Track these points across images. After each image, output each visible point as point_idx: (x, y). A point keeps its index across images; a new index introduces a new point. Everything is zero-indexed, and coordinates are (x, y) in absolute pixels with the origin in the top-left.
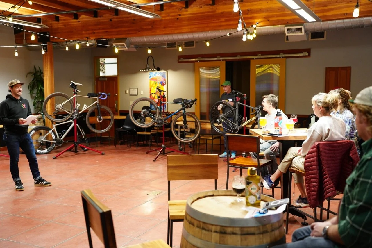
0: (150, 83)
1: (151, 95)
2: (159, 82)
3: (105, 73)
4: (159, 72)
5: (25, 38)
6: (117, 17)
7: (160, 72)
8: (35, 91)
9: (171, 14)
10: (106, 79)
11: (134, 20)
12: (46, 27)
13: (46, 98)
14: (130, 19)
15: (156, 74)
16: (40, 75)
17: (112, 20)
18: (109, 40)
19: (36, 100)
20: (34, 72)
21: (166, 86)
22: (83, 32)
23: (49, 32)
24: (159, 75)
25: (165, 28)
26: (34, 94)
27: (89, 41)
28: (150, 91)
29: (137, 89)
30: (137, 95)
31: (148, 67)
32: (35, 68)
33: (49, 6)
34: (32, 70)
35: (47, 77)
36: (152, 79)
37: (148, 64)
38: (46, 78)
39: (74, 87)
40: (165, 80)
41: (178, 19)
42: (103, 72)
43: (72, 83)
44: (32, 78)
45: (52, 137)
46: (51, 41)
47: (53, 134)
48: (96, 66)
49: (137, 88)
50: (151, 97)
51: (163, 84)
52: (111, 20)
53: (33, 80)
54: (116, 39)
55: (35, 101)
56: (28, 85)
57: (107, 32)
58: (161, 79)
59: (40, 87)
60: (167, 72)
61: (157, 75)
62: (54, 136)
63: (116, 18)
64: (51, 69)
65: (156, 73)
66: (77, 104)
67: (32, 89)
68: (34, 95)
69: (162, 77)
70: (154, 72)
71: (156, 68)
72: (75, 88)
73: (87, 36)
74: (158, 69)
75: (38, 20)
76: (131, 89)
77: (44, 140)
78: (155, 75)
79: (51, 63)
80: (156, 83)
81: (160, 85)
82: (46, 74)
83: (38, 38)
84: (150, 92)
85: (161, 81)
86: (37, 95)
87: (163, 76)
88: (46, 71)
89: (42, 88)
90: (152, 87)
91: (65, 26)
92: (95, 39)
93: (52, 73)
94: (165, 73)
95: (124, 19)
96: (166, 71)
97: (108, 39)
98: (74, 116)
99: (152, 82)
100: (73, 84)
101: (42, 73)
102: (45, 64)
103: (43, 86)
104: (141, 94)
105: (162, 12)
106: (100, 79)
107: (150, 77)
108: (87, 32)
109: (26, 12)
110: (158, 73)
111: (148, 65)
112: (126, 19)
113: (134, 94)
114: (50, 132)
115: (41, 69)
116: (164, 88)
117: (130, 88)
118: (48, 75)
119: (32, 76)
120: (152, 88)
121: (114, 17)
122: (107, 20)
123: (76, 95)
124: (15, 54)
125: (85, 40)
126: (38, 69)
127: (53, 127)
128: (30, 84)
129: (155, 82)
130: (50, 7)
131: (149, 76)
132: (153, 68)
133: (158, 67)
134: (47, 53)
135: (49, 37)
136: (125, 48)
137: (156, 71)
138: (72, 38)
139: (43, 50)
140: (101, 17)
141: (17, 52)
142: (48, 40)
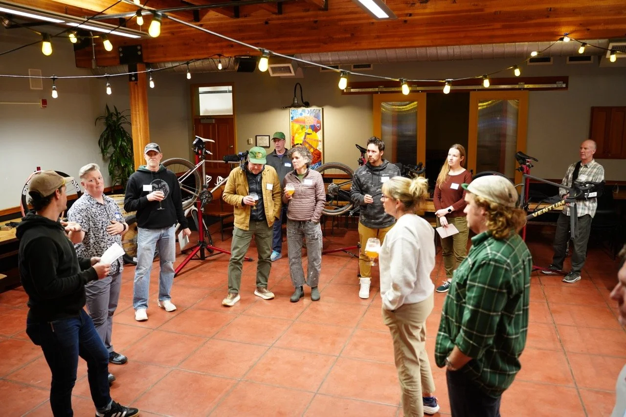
0: (293, 127)
2: (308, 125)
4: (309, 109)
6: (280, 16)
7: (311, 110)
8: (111, 150)
10: (214, 121)
11: (316, 22)
14: (307, 20)
15: (303, 113)
16: (116, 121)
17: (269, 22)
20: (107, 115)
21: (321, 131)
22: (210, 45)
23: (141, 46)
24: (309, 115)
27: (222, 60)
28: (293, 140)
30: (269, 147)
31: (296, 102)
32: (107, 108)
35: (138, 126)
36: (297, 121)
37: (295, 96)
38: (137, 128)
39: (201, 146)
40: (319, 122)
41: (405, 21)
44: (105, 127)
46: (144, 61)
48: (195, 99)
49: (269, 136)
51: (315, 129)
52: (267, 23)
53: (107, 130)
55: (112, 167)
56: (98, 139)
57: (258, 43)
58: (312, 121)
59: (120, 142)
60: (323, 109)
61: (305, 114)
63: (279, 19)
64: (145, 111)
65: (303, 111)
66: (207, 176)
67: (104, 145)
68: (108, 155)
69: (314, 118)
70: (300, 110)
71: (304, 102)
72: (202, 149)
73: (218, 51)
74: (307, 105)
76: (258, 137)
78: (301, 114)
79: (144, 101)
80: (303, 128)
81: (310, 131)
82: (136, 121)
83: (121, 57)
84: (293, 143)
85: (312, 124)
87: (317, 117)
88: (136, 114)
89: (123, 143)
90: (296, 133)
91: (173, 33)
92: (232, 57)
93: (145, 118)
94: (320, 110)
95: (295, 21)
96: (320, 108)
98: (203, 199)
99: (297, 126)
100: (200, 140)
101: (120, 117)
102: (133, 102)
103: (123, 139)
106: (202, 121)
107: (292, 118)
108: (218, 44)
110: (307, 112)
111: (296, 99)
112: (299, 20)
115: (118, 109)
116: (318, 137)
117: (256, 136)
118: (140, 123)
119: (103, 123)
120: (297, 136)
121: (274, 16)
122: (259, 23)
123: (204, 161)
124: (105, 90)
125: (215, 58)
126: (112, 110)
128: (102, 137)
129: (301, 125)
131: (291, 115)
132: (301, 103)
133: (307, 101)
134: (136, 83)
135: (141, 55)
136: (291, 72)
137: (304, 108)
138: (188, 55)
139: (152, 80)
140: (246, 16)
141: (109, 86)
142: (140, 59)
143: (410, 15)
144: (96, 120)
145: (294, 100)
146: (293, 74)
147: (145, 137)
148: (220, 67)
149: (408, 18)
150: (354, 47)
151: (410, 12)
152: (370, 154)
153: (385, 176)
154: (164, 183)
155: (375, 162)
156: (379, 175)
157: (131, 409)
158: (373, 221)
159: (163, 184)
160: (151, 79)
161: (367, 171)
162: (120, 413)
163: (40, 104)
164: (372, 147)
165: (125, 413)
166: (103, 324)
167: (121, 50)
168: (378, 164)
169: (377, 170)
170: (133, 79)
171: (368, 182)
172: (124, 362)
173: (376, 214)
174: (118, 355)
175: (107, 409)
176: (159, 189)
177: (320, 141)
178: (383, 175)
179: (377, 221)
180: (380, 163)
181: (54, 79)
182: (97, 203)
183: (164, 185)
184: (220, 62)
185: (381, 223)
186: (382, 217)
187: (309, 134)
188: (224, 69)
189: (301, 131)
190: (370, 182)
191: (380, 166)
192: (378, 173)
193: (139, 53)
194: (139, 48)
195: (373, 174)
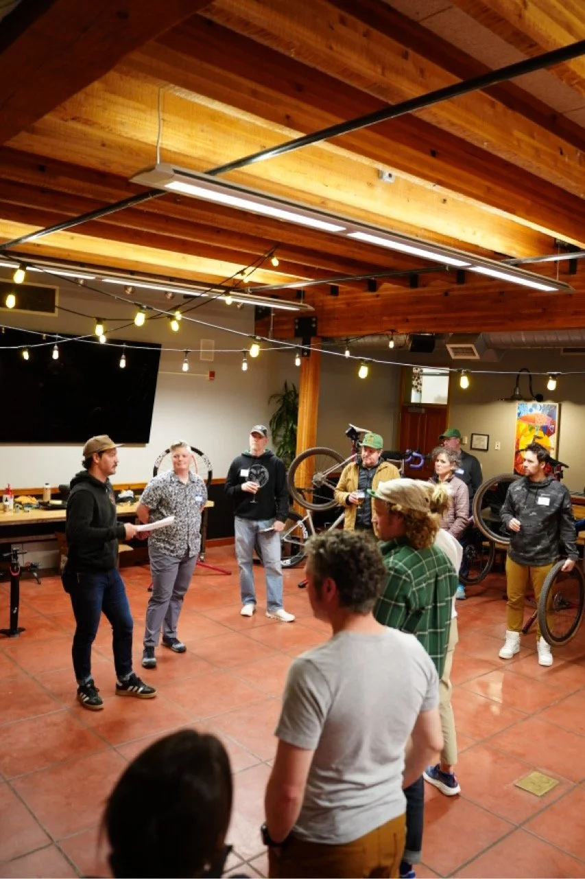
0: (518, 426)
1: (518, 453)
2: (539, 425)
3: (421, 392)
4: (542, 404)
5: (271, 328)
6: (462, 286)
7: (544, 406)
8: (282, 432)
10: (423, 411)
11: (502, 293)
12: (311, 308)
13: (297, 456)
14: (491, 290)
15: (534, 409)
16: (294, 400)
17: (451, 293)
18: (439, 336)
19: (282, 451)
20: (284, 393)
21: (554, 436)
22: (385, 318)
23: (316, 317)
24: (540, 412)
25: (576, 313)
26: (280, 436)
27: (394, 337)
28: (518, 444)
29: (486, 437)
30: (487, 450)
31: (518, 393)
32: (286, 385)
33: (317, 267)
34: (280, 389)
35: (305, 408)
36: (525, 419)
37: (517, 385)
38: (303, 411)
39: (354, 436)
40: (553, 423)
42: (418, 391)
43: (350, 429)
44: (279, 406)
45: (303, 536)
46: (319, 334)
47: (304, 529)
48: (405, 381)
49: (488, 436)
50: (518, 458)
51: (547, 431)
52: (446, 294)
53: (280, 409)
54: (455, 334)
55: (279, 452)
56: (269, 420)
57: (436, 318)
58: (544, 420)
59: (291, 425)
60: (560, 405)
61: (536, 410)
62: (306, 532)
63: (460, 289)
64: (315, 390)
65: (535, 406)
67: (276, 426)
68: (279, 439)
69: (547, 417)
70: (530, 405)
71: (535, 394)
72: (355, 440)
73: (393, 327)
74: (538, 398)
75: (297, 295)
76: (475, 437)
77: (286, 540)
78: (531, 410)
79: (315, 380)
80: (532, 429)
81: (540, 434)
82: (303, 402)
83: (296, 329)
84: (517, 447)
85: (544, 425)
86: (285, 440)
87: (551, 415)
88: (304, 394)
89: (294, 426)
90: (522, 434)
91: (348, 304)
92: (407, 334)
93: (314, 400)
94: (555, 407)
95: (478, 292)
96: (557, 404)
97: (437, 334)
99: (524, 425)
100: (353, 429)
101: (297, 396)
102: (303, 381)
103: (296, 422)
104: (496, 448)
105: (572, 276)
106: (410, 410)
107: (519, 414)
108: (393, 318)
109: (275, 279)
110: (538, 407)
111: (518, 389)
112: (482, 292)
113: (481, 448)
114: (300, 523)
115: (296, 387)
116: (550, 442)
117: (473, 434)
118: (307, 405)
119: (279, 401)
120: (523, 439)
121: (455, 286)
122: (438, 294)
124: (241, 366)
125: (387, 335)
126: (290, 388)
127: (306, 515)
128: (274, 417)
129: (529, 425)
130: (319, 269)
131: (518, 411)
132: (530, 396)
133: (540, 393)
134: (308, 360)
135: (316, 327)
136: (474, 355)
137: (535, 402)
138: (360, 330)
139: (299, 357)
140: (425, 286)
141: (245, 361)
142: (313, 332)
144: (271, 397)
145: (515, 390)
146: (477, 357)
147: (311, 422)
148: (391, 345)
150: (546, 326)
152: (525, 464)
153: (544, 496)
154: (264, 469)
155: (531, 475)
156: (537, 495)
157: (149, 688)
158: (522, 554)
159: (262, 470)
160: (297, 356)
161: (523, 487)
162: (136, 688)
163: (207, 376)
164: (529, 455)
165: (141, 689)
166: (164, 602)
167: (297, 321)
168: (537, 480)
169: (534, 487)
170: (306, 354)
171: (520, 501)
172: (182, 651)
173: (526, 545)
175: (125, 679)
176: (257, 476)
177: (553, 449)
178: (542, 495)
179: (527, 555)
180: (541, 478)
181: (187, 352)
182: (179, 482)
183: (263, 472)
184: (392, 339)
185: (532, 559)
186: (533, 551)
187: (539, 438)
189: (528, 432)
190: (523, 501)
191: (540, 483)
192: (535, 491)
193: (314, 325)
194: (314, 319)
195: (529, 491)
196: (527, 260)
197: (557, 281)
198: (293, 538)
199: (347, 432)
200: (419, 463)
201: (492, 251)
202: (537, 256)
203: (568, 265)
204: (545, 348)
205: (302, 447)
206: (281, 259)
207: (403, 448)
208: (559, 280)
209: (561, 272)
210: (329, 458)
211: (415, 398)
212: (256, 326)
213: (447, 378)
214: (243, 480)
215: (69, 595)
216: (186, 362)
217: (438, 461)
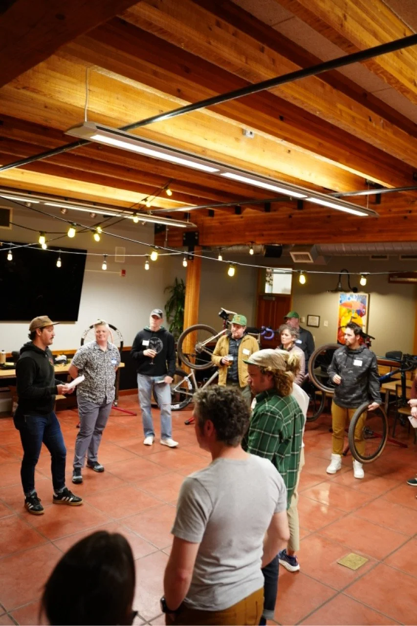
0: (340, 310)
1: (340, 328)
2: (355, 310)
3: (272, 285)
4: (357, 294)
5: (166, 240)
6: (301, 211)
7: (358, 296)
8: (173, 313)
9: (394, 210)
10: (274, 299)
11: (329, 217)
12: (194, 225)
13: (185, 330)
14: (321, 215)
15: (351, 298)
16: (182, 291)
17: (293, 216)
18: (285, 246)
19: (173, 327)
20: (175, 286)
21: (365, 317)
22: (247, 233)
23: (199, 233)
24: (355, 300)
25: (380, 231)
26: (172, 316)
27: (254, 247)
28: (340, 322)
29: (318, 318)
30: (319, 326)
31: (340, 286)
32: (176, 280)
33: (199, 196)
34: (172, 283)
35: (190, 297)
36: (345, 305)
37: (340, 281)
39: (225, 317)
40: (364, 308)
41: (405, 217)
42: (270, 284)
43: (222, 311)
44: (171, 295)
45: (188, 387)
46: (200, 244)
47: (189, 383)
48: (261, 278)
49: (319, 317)
50: (340, 332)
51: (361, 314)
52: (290, 217)
53: (173, 297)
54: (296, 245)
55: (171, 328)
57: (282, 234)
58: (358, 306)
59: (180, 308)
60: (369, 296)
61: (353, 298)
62: (191, 385)
63: (300, 214)
64: (197, 284)
65: (352, 296)
67: (170, 310)
68: (171, 318)
69: (360, 303)
70: (348, 295)
71: (352, 287)
72: (226, 319)
73: (252, 239)
74: (355, 290)
75: (184, 216)
76: (310, 317)
77: (176, 391)
78: (349, 299)
79: (198, 276)
80: (350, 311)
81: (355, 315)
82: (189, 292)
83: (184, 240)
84: (339, 324)
85: (358, 309)
86: (175, 319)
87: (363, 302)
88: (189, 286)
89: (182, 309)
90: (343, 316)
91: (221, 223)
92: (262, 245)
93: (196, 291)
94: (366, 297)
95: (312, 215)
96: (367, 295)
97: (284, 245)
99: (344, 309)
100: (224, 312)
101: (184, 288)
102: (188, 277)
103: (183, 306)
104: (325, 325)
105: (378, 205)
106: (265, 298)
107: (341, 302)
108: (253, 233)
109: (169, 204)
110: (354, 297)
111: (340, 284)
112: (315, 215)
113: (314, 325)
114: (186, 378)
115: (183, 280)
116: (362, 321)
117: (308, 316)
119: (171, 291)
120: (343, 319)
121: (297, 211)
122: (285, 216)
123: (226, 330)
124: (144, 266)
125: (249, 245)
126: (180, 282)
127: (190, 372)
128: (168, 303)
129: (348, 309)
130: (201, 198)
131: (340, 299)
132: (347, 288)
133: (355, 286)
134: (192, 263)
135: (198, 239)
136: (310, 260)
137: (352, 293)
138: (230, 241)
140: (275, 211)
141: (147, 263)
142: (196, 243)
143: (410, 212)
144: (166, 288)
145: (338, 285)
146: (312, 261)
147: (194, 306)
148: (252, 252)
149: (408, 214)
150: (360, 240)
151: (410, 208)
152: (346, 337)
153: (358, 360)
155: (351, 345)
156: (353, 358)
157: (77, 498)
158: (342, 400)
159: (158, 341)
160: (185, 259)
161: (344, 353)
162: (68, 498)
163: (120, 273)
164: (348, 331)
165: (71, 499)
166: (88, 436)
167: (184, 234)
168: (354, 348)
169: (352, 353)
170: (191, 258)
171: (341, 363)
172: (101, 471)
173: (345, 393)
174: (98, 464)
175: (59, 492)
176: (155, 345)
177: (364, 326)
178: (357, 358)
179: (346, 401)
180: (357, 347)
181: (105, 256)
182: (100, 350)
183: (159, 343)
184: (252, 248)
185: (349, 404)
186: (350, 398)
187: (354, 318)
188: (255, 253)
189: (347, 314)
190: (344, 363)
191: (355, 350)
192: (352, 355)
193: (196, 238)
194: (197, 234)
195: (348, 356)
196: (346, 193)
197: (367, 209)
198: (181, 389)
199: (220, 313)
200: (271, 336)
201: (322, 187)
202: (353, 191)
203: (374, 198)
204: (359, 255)
205: (188, 324)
206: (173, 190)
207: (259, 325)
208: (369, 208)
209: (370, 203)
210: (207, 332)
211: (268, 290)
212: (156, 238)
213: (290, 276)
214: (145, 348)
215: (18, 431)
216: (105, 263)
217: (283, 334)
